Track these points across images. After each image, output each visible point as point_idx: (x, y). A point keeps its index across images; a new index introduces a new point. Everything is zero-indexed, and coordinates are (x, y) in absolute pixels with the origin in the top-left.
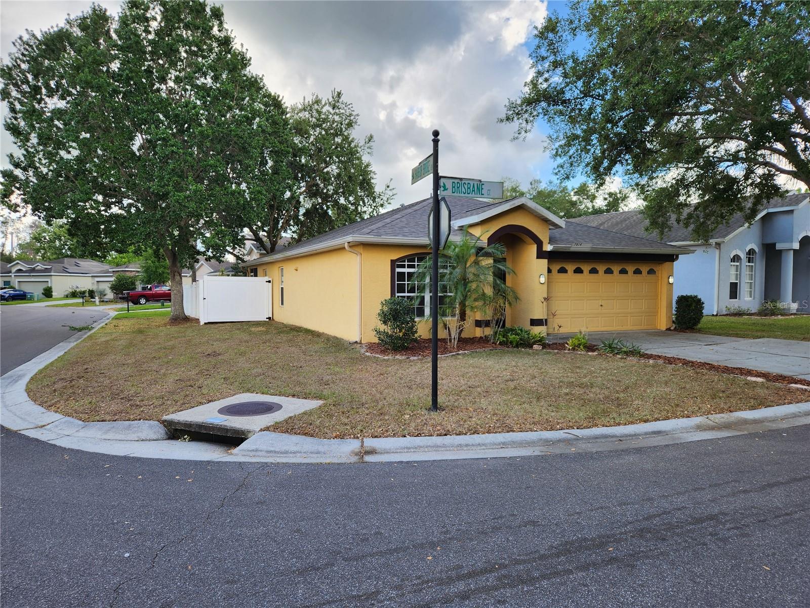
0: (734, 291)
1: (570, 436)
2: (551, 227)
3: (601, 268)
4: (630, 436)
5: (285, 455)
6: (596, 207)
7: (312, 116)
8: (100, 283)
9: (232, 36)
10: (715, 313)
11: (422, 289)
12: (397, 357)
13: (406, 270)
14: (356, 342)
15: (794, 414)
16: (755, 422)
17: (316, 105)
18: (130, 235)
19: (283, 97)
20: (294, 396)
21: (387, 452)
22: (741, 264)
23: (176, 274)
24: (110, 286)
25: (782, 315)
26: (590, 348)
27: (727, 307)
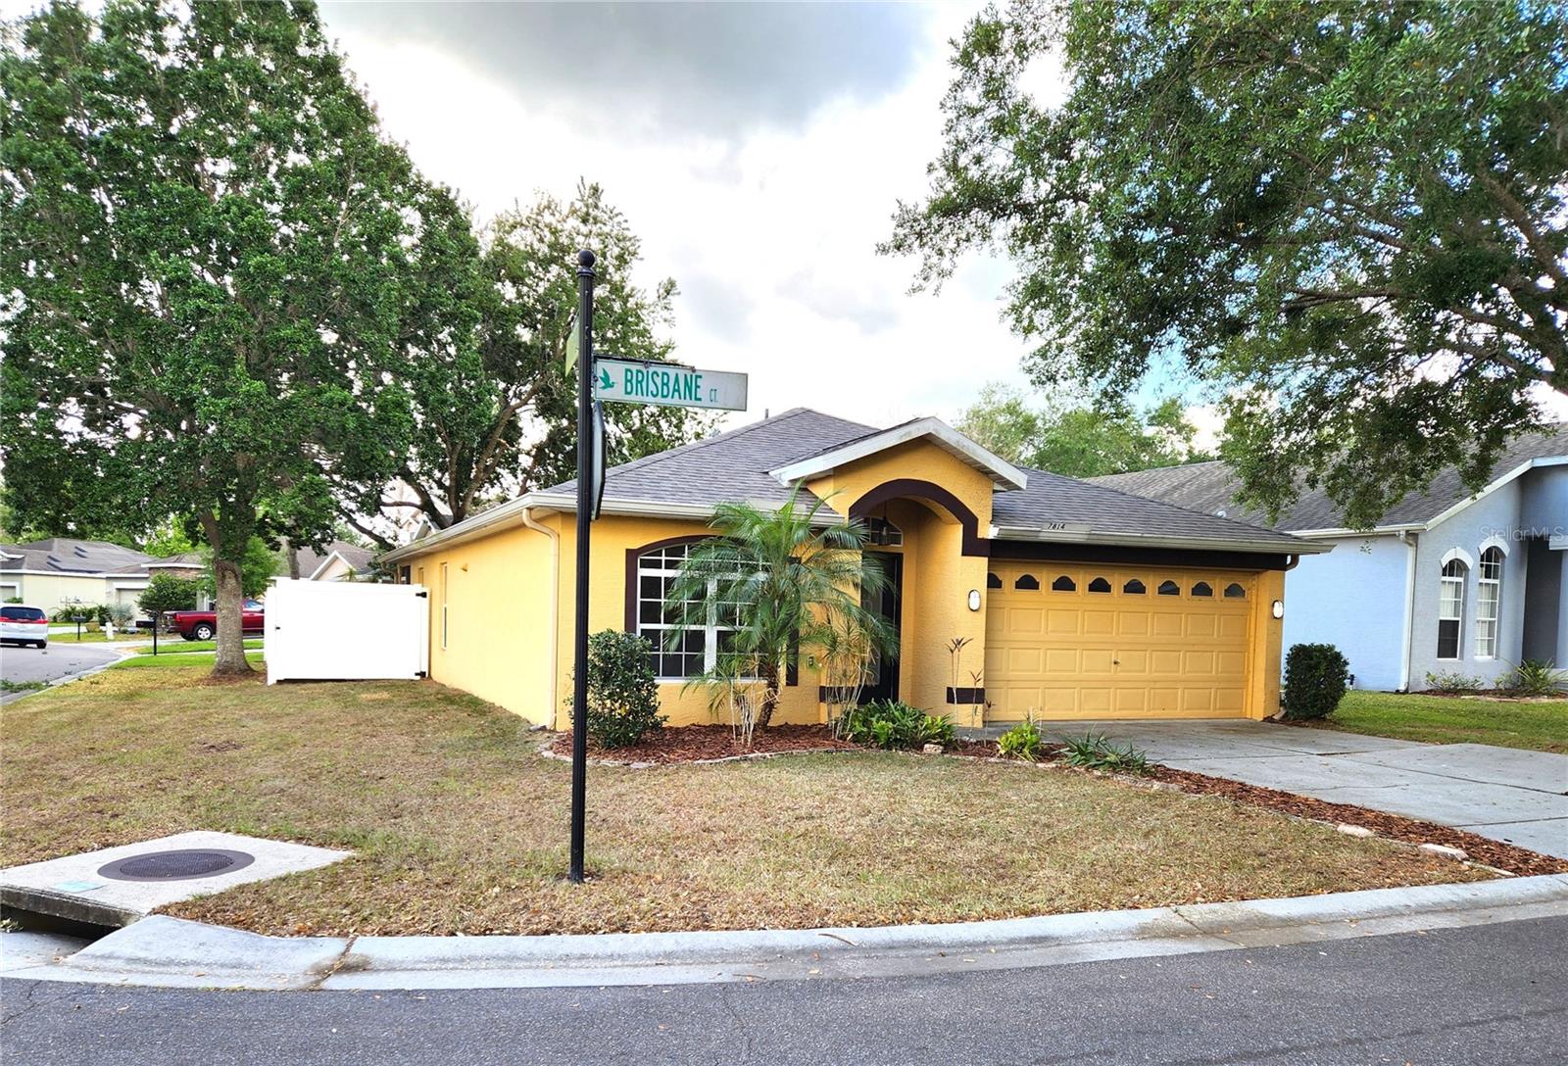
0: (1449, 639)
1: (835, 942)
2: (997, 487)
3: (1117, 580)
4: (970, 945)
5: (162, 969)
6: (1196, 452)
7: (541, 240)
8: (123, 593)
9: (339, 53)
10: (1402, 688)
11: (698, 614)
12: (604, 762)
13: (663, 573)
14: (543, 729)
15: (1391, 908)
16: (1287, 923)
17: (547, 213)
18: (119, 487)
19: (458, 190)
20: (299, 840)
21: (391, 968)
22: (1466, 580)
23: (228, 573)
24: (138, 599)
25: (1551, 695)
26: (1044, 754)
27: (1429, 675)
